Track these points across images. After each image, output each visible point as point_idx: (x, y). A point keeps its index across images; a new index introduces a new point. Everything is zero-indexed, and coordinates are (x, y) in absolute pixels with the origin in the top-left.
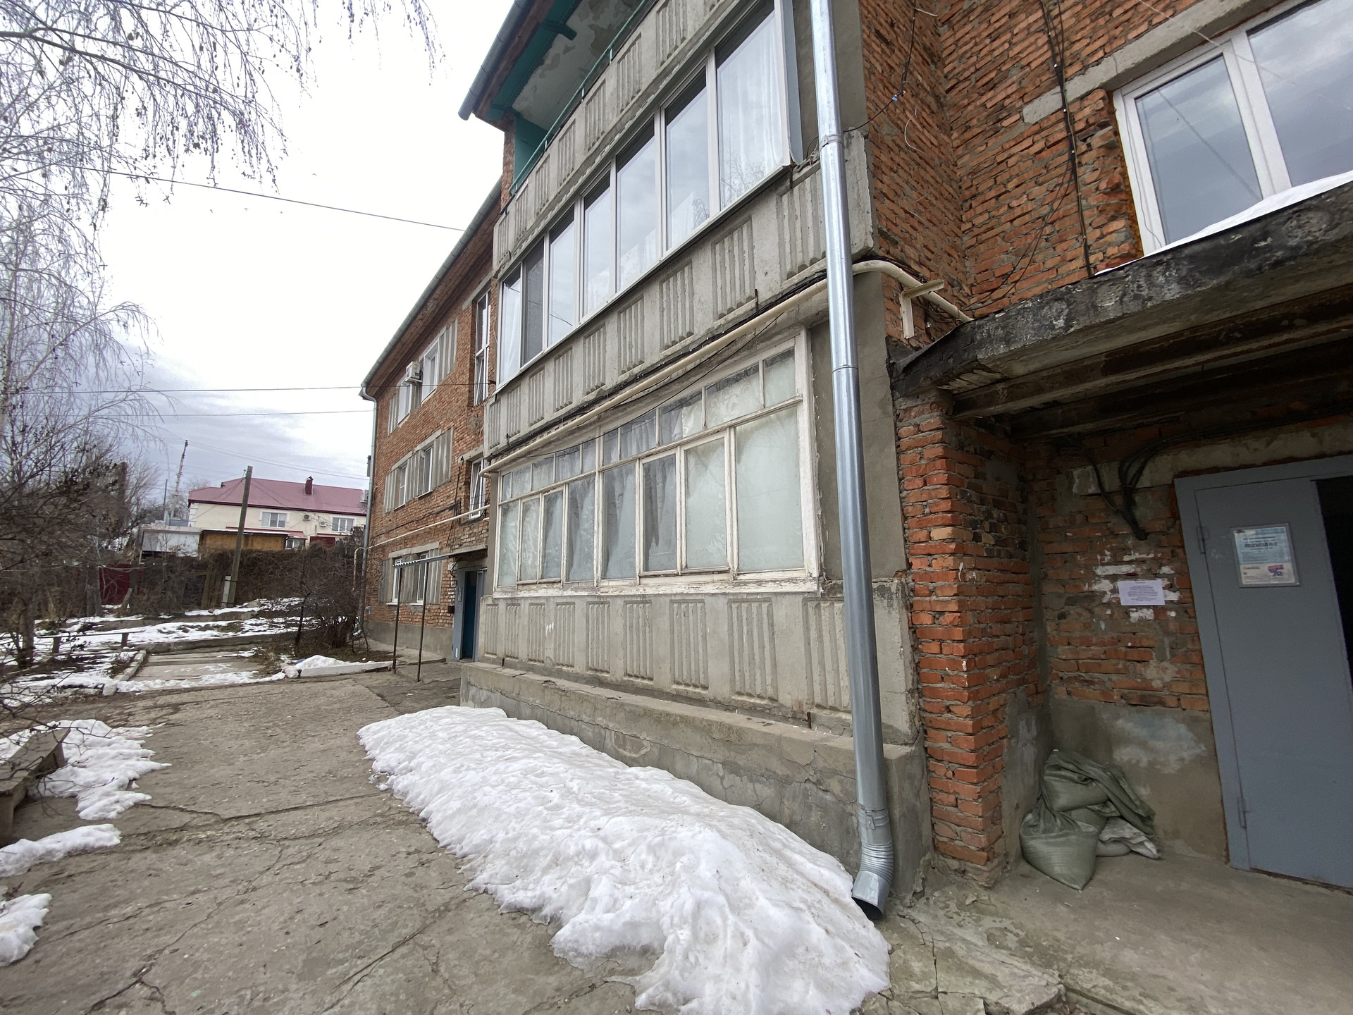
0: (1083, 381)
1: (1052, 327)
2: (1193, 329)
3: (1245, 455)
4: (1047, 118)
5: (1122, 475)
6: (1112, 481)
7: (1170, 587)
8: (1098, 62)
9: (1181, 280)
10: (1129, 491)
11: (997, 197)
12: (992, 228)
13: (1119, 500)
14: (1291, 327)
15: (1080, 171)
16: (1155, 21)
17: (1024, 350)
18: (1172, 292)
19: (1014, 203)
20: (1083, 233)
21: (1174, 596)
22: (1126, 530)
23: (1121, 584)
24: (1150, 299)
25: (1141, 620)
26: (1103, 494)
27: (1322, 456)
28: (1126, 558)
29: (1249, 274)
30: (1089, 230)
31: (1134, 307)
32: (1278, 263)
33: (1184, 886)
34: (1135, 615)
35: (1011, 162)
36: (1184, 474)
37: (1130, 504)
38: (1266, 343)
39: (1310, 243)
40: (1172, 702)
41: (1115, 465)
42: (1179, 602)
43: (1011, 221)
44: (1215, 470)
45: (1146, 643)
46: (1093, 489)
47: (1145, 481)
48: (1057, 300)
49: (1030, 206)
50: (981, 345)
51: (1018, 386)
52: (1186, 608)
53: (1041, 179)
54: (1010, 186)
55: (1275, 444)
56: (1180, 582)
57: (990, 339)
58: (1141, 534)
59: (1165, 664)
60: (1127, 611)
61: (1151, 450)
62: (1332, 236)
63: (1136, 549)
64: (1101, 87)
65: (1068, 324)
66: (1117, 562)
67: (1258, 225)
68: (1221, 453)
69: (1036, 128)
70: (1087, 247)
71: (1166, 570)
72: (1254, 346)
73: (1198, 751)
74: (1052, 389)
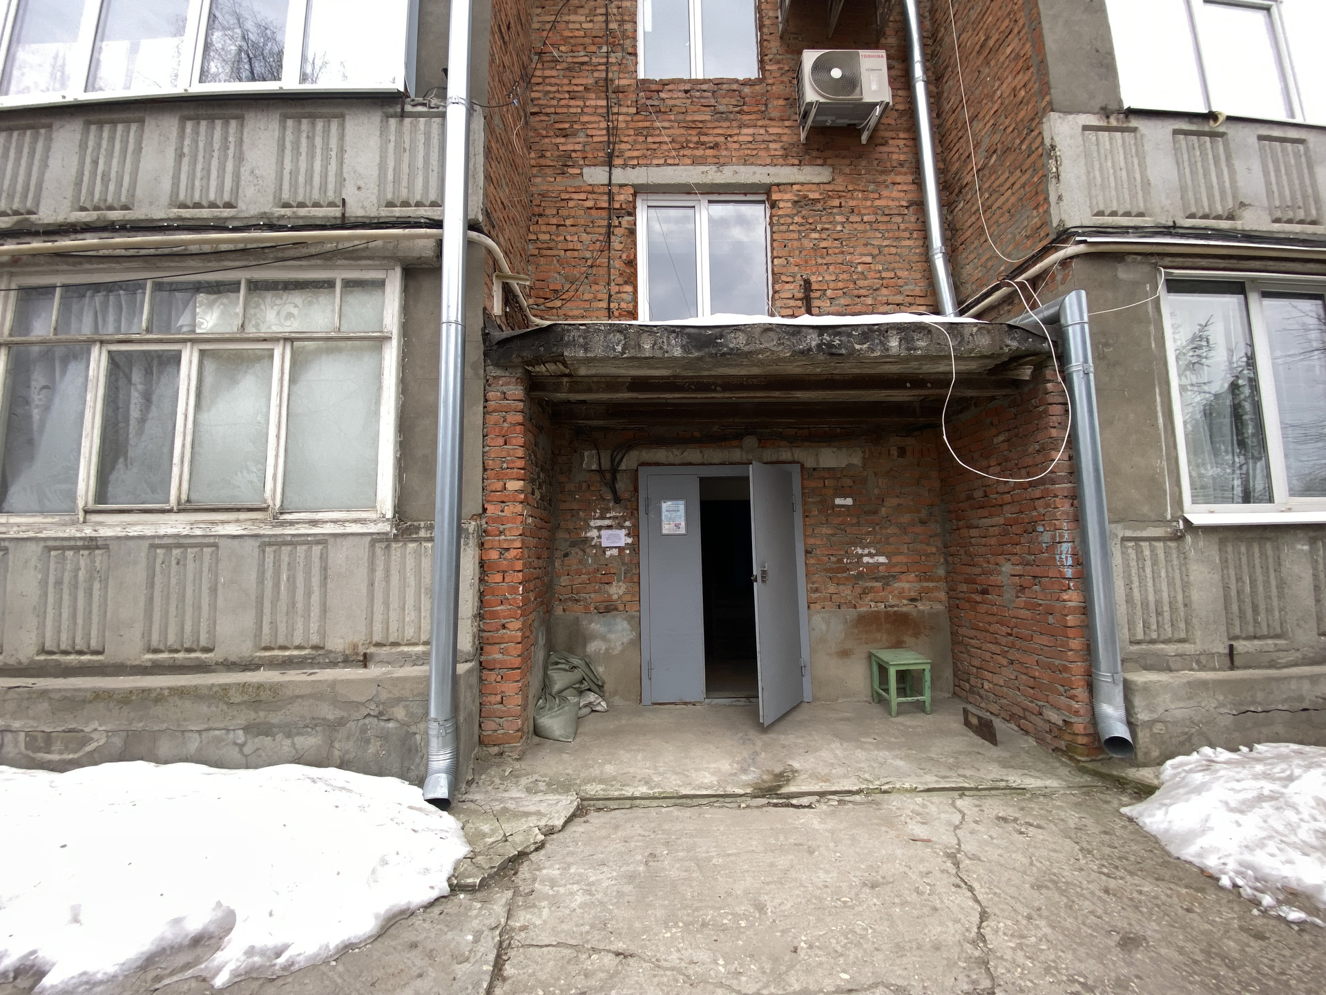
0: (617, 391)
1: (614, 350)
2: (675, 377)
3: (672, 459)
4: (598, 185)
5: (612, 460)
6: (606, 464)
7: (628, 535)
8: (634, 167)
9: (683, 347)
10: (614, 471)
11: (558, 226)
12: (551, 249)
13: (608, 476)
14: (715, 391)
15: (613, 238)
16: (669, 161)
17: (594, 359)
18: (678, 352)
19: (569, 238)
20: (609, 284)
21: (630, 540)
22: (609, 497)
23: (603, 532)
24: (667, 352)
25: (611, 556)
26: (600, 471)
27: (703, 464)
28: (608, 515)
29: (711, 355)
30: (613, 284)
31: (659, 354)
32: (724, 354)
33: (624, 722)
34: (608, 553)
35: (571, 204)
36: (643, 464)
37: (614, 479)
38: (704, 396)
39: (738, 349)
40: (621, 607)
41: (609, 452)
42: (632, 544)
43: (566, 251)
44: (657, 464)
45: (612, 571)
46: (594, 467)
47: (623, 467)
48: (619, 331)
49: (579, 246)
50: (567, 345)
51: (576, 383)
52: (635, 548)
53: (588, 230)
54: (568, 222)
55: (685, 454)
56: (634, 533)
57: (573, 343)
58: (617, 500)
59: (621, 584)
60: (604, 550)
61: (628, 446)
62: (746, 349)
63: (613, 509)
64: (633, 186)
65: (623, 353)
66: (602, 518)
67: (719, 330)
68: (661, 454)
69: (590, 188)
70: (610, 296)
71: (627, 524)
72: (699, 396)
73: (631, 637)
74: (597, 391)
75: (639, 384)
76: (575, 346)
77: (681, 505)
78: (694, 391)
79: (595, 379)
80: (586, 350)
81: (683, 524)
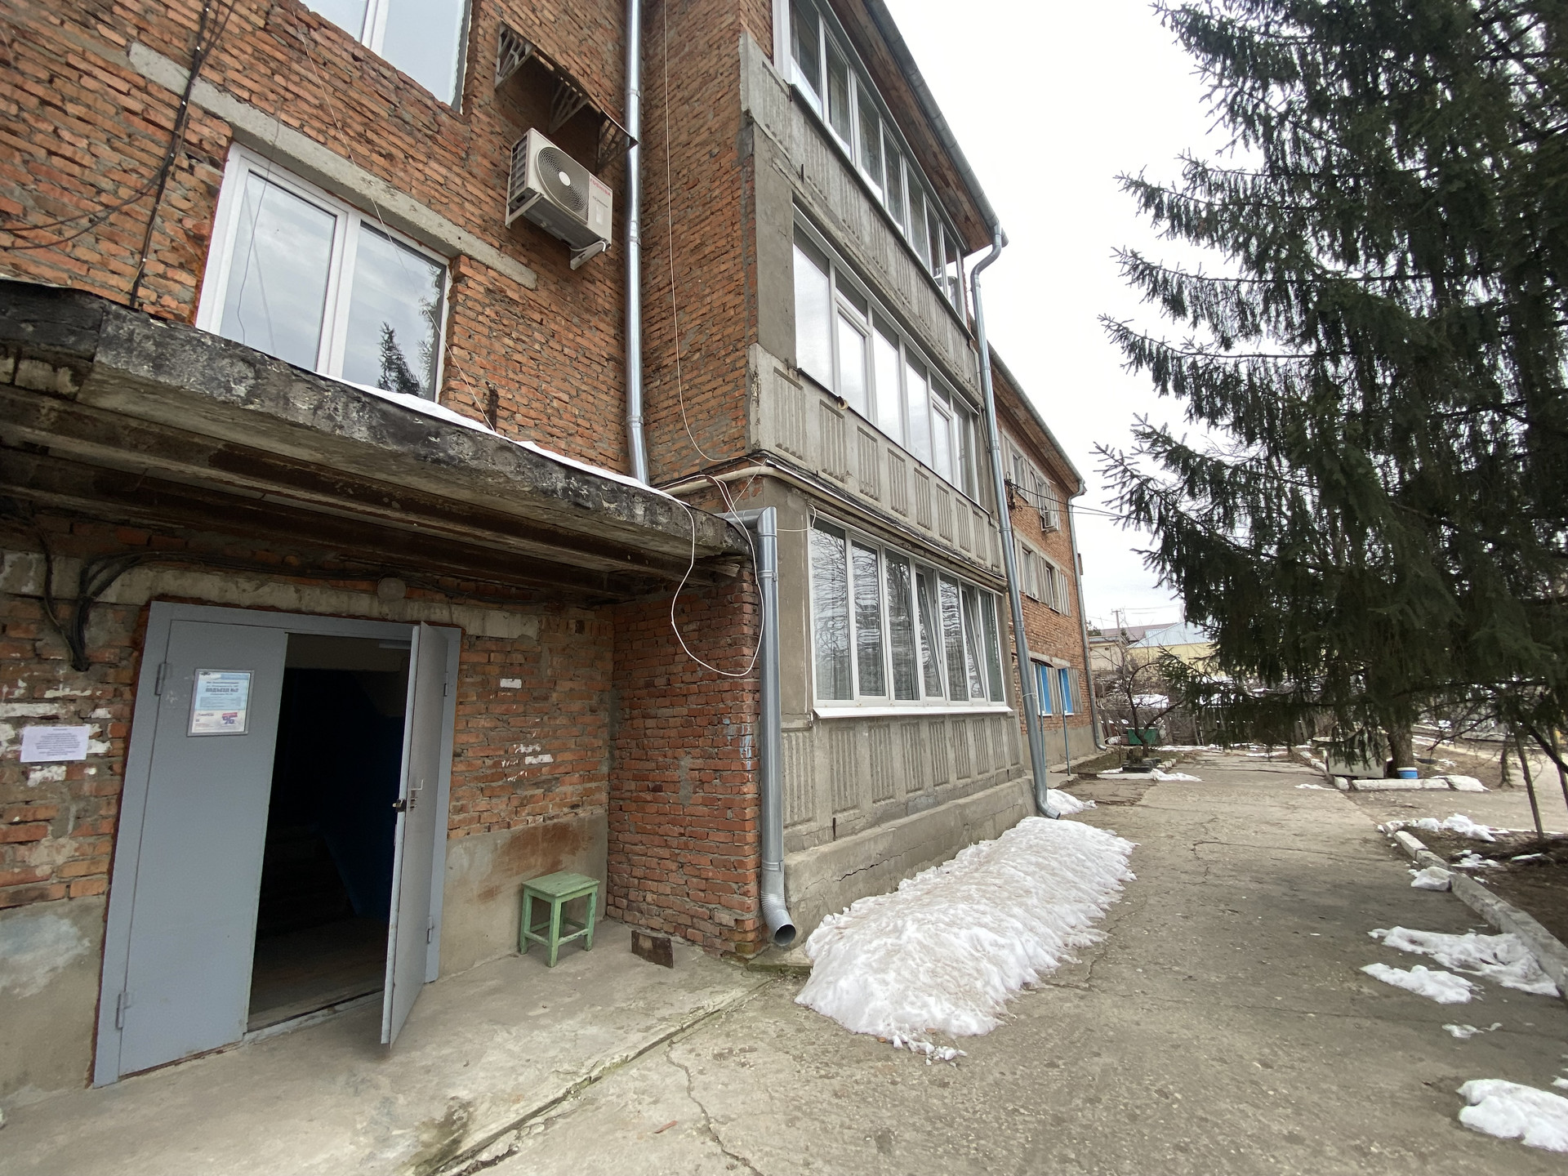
3: (233, 595)
4: (160, 87)
5: (84, 580)
6: (65, 582)
7: (99, 736)
8: (240, 99)
10: (84, 605)
11: (44, 103)
12: (13, 133)
13: (64, 611)
15: (169, 183)
19: (66, 135)
20: (143, 253)
21: (101, 748)
22: (61, 654)
23: (28, 731)
25: (45, 782)
26: (45, 600)
27: (298, 611)
28: (49, 694)
30: (152, 256)
31: (324, 426)
32: (437, 461)
34: (36, 776)
35: (87, 81)
36: (163, 597)
37: (82, 620)
38: (369, 509)
39: (461, 461)
40: (58, 891)
41: (76, 565)
42: (107, 755)
43: (50, 153)
44: (199, 601)
45: (41, 815)
46: (28, 588)
47: (111, 595)
48: (244, 360)
49: (87, 160)
50: (111, 343)
51: (80, 417)
52: (115, 765)
53: (117, 144)
54: (71, 108)
55: (266, 589)
56: (120, 733)
57: (128, 344)
58: (80, 663)
59: (62, 841)
60: (25, 770)
61: (132, 558)
62: (474, 464)
63: (67, 681)
64: (231, 125)
66: (32, 698)
67: (433, 423)
68: (209, 584)
69: (141, 83)
70: (142, 275)
71: (101, 713)
73: (79, 950)
75: (233, 457)
76: (130, 351)
77: (241, 682)
78: (350, 497)
79: (134, 424)
80: (158, 368)
81: (242, 715)
